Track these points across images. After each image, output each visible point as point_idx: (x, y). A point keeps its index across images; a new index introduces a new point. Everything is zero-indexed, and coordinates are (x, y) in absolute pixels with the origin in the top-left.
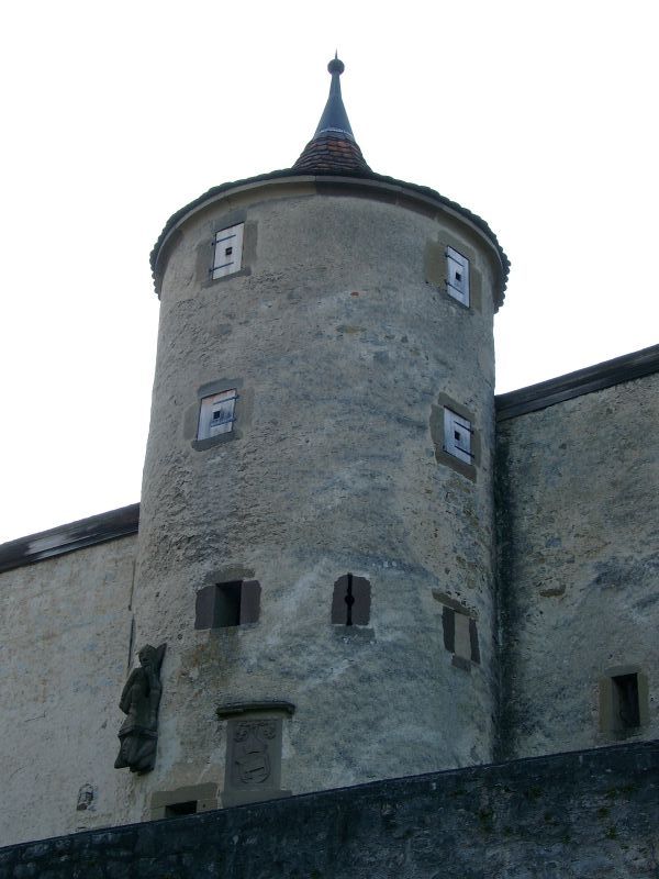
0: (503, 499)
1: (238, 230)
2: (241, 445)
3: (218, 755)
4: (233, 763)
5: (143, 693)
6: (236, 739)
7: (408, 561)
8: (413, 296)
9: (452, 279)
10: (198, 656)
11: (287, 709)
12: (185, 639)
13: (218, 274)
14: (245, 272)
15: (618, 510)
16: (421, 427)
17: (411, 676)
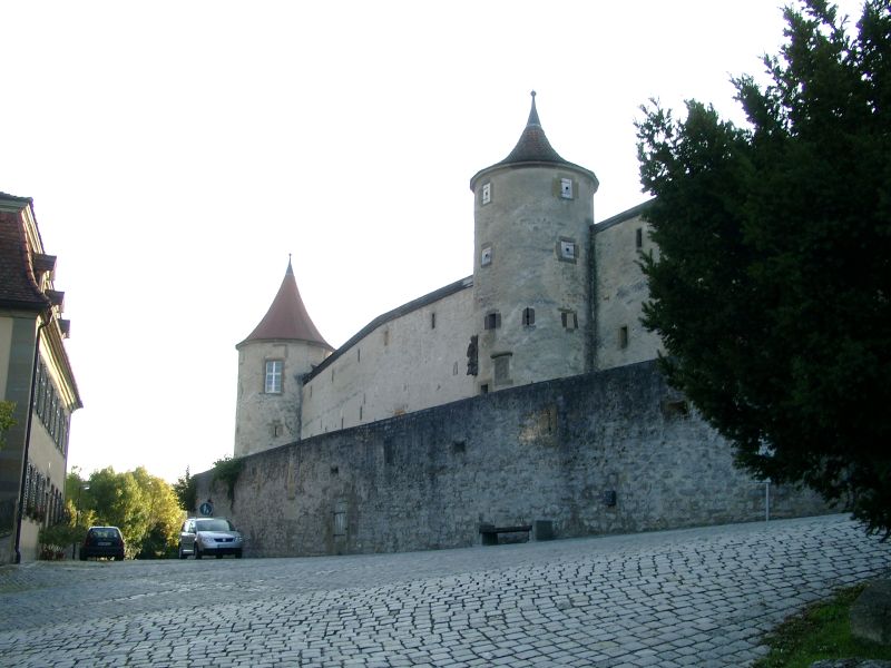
0: (591, 265)
1: (489, 185)
2: (493, 266)
3: (492, 370)
4: (496, 372)
5: (473, 351)
6: (497, 365)
7: (547, 299)
8: (548, 202)
9: (564, 188)
10: (486, 339)
11: (511, 354)
12: (483, 333)
13: (485, 202)
14: (491, 202)
15: (623, 268)
16: (552, 251)
17: (549, 338)
